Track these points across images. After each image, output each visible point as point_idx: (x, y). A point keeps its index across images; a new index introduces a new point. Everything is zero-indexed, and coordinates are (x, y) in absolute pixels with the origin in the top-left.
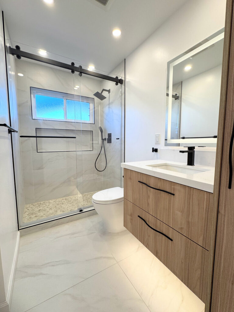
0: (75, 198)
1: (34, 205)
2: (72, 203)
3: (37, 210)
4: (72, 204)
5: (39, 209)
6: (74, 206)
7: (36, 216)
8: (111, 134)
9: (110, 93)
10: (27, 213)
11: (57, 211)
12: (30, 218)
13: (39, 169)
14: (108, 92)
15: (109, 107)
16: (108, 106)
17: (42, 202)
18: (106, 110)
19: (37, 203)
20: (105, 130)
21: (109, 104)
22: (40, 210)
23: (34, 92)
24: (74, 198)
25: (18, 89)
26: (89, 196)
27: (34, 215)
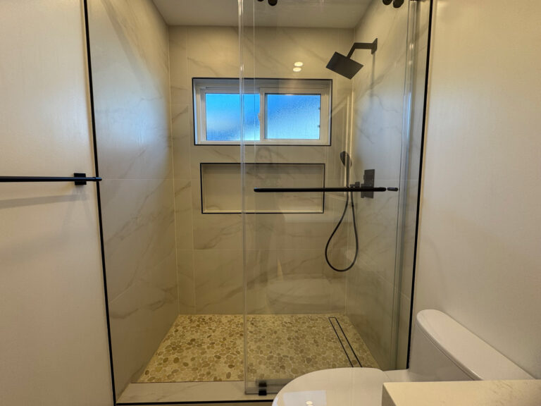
0: (274, 323)
1: (191, 320)
2: (260, 340)
3: (189, 338)
4: (258, 344)
5: (193, 337)
6: (261, 352)
7: (176, 360)
8: (373, 171)
9: (376, 52)
10: (168, 343)
11: (219, 358)
12: (166, 360)
13: (205, 248)
14: (370, 51)
15: (372, 95)
16: (368, 92)
17: (207, 317)
18: (365, 103)
19: (199, 316)
20: (359, 160)
21: (372, 85)
22: (194, 340)
23: (201, 89)
24: (270, 324)
25: (171, 87)
26: (305, 326)
27: (175, 356)
